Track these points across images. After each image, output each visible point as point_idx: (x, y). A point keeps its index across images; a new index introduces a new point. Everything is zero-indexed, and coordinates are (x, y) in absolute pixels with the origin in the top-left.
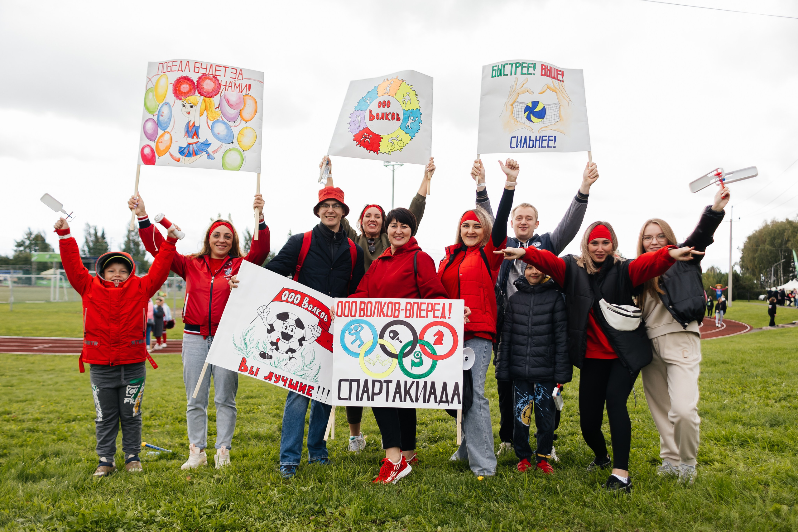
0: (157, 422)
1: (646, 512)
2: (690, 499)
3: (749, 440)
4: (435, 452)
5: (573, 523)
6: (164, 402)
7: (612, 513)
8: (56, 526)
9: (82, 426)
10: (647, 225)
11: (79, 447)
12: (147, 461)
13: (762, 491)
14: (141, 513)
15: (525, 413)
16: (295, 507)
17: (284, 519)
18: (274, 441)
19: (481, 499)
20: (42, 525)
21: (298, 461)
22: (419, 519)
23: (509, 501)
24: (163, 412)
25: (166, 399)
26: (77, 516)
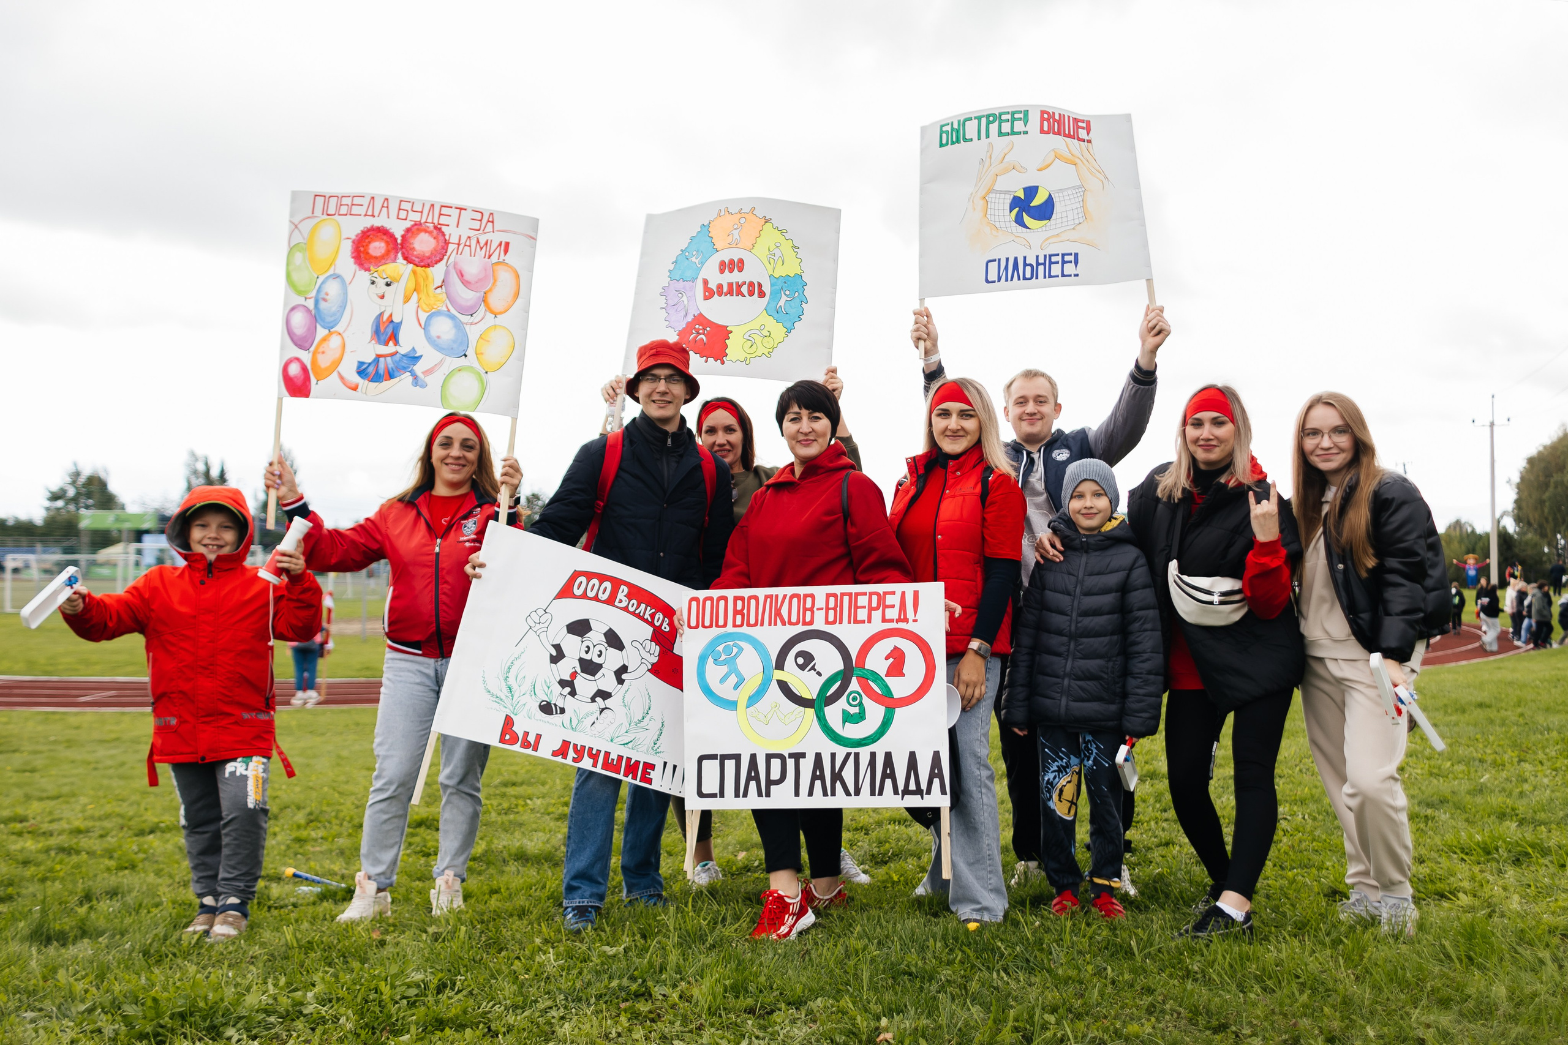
0: (321, 833)
1: (1314, 990)
2: (1406, 964)
3: (1530, 850)
4: (883, 882)
5: (1163, 1011)
6: (336, 795)
7: (1244, 993)
8: (99, 1024)
9: (168, 841)
10: (1310, 408)
11: (159, 881)
12: (295, 905)
13: (1558, 947)
14: (275, 999)
15: (1061, 791)
16: (589, 984)
17: (566, 1008)
18: (556, 865)
19: (973, 966)
20: (72, 1024)
21: (601, 897)
22: (842, 1003)
23: (1031, 971)
24: (333, 814)
25: (340, 789)
26: (143, 1004)
